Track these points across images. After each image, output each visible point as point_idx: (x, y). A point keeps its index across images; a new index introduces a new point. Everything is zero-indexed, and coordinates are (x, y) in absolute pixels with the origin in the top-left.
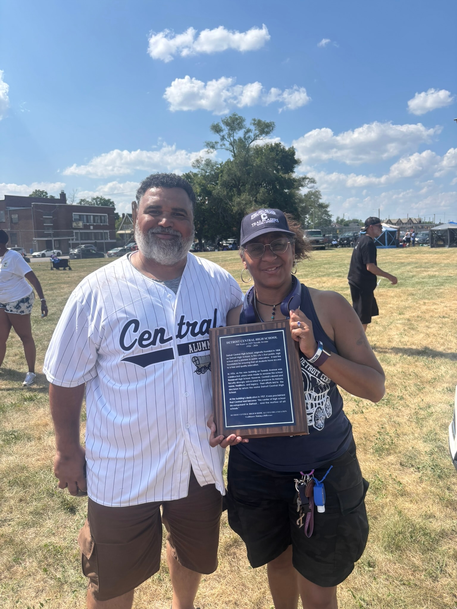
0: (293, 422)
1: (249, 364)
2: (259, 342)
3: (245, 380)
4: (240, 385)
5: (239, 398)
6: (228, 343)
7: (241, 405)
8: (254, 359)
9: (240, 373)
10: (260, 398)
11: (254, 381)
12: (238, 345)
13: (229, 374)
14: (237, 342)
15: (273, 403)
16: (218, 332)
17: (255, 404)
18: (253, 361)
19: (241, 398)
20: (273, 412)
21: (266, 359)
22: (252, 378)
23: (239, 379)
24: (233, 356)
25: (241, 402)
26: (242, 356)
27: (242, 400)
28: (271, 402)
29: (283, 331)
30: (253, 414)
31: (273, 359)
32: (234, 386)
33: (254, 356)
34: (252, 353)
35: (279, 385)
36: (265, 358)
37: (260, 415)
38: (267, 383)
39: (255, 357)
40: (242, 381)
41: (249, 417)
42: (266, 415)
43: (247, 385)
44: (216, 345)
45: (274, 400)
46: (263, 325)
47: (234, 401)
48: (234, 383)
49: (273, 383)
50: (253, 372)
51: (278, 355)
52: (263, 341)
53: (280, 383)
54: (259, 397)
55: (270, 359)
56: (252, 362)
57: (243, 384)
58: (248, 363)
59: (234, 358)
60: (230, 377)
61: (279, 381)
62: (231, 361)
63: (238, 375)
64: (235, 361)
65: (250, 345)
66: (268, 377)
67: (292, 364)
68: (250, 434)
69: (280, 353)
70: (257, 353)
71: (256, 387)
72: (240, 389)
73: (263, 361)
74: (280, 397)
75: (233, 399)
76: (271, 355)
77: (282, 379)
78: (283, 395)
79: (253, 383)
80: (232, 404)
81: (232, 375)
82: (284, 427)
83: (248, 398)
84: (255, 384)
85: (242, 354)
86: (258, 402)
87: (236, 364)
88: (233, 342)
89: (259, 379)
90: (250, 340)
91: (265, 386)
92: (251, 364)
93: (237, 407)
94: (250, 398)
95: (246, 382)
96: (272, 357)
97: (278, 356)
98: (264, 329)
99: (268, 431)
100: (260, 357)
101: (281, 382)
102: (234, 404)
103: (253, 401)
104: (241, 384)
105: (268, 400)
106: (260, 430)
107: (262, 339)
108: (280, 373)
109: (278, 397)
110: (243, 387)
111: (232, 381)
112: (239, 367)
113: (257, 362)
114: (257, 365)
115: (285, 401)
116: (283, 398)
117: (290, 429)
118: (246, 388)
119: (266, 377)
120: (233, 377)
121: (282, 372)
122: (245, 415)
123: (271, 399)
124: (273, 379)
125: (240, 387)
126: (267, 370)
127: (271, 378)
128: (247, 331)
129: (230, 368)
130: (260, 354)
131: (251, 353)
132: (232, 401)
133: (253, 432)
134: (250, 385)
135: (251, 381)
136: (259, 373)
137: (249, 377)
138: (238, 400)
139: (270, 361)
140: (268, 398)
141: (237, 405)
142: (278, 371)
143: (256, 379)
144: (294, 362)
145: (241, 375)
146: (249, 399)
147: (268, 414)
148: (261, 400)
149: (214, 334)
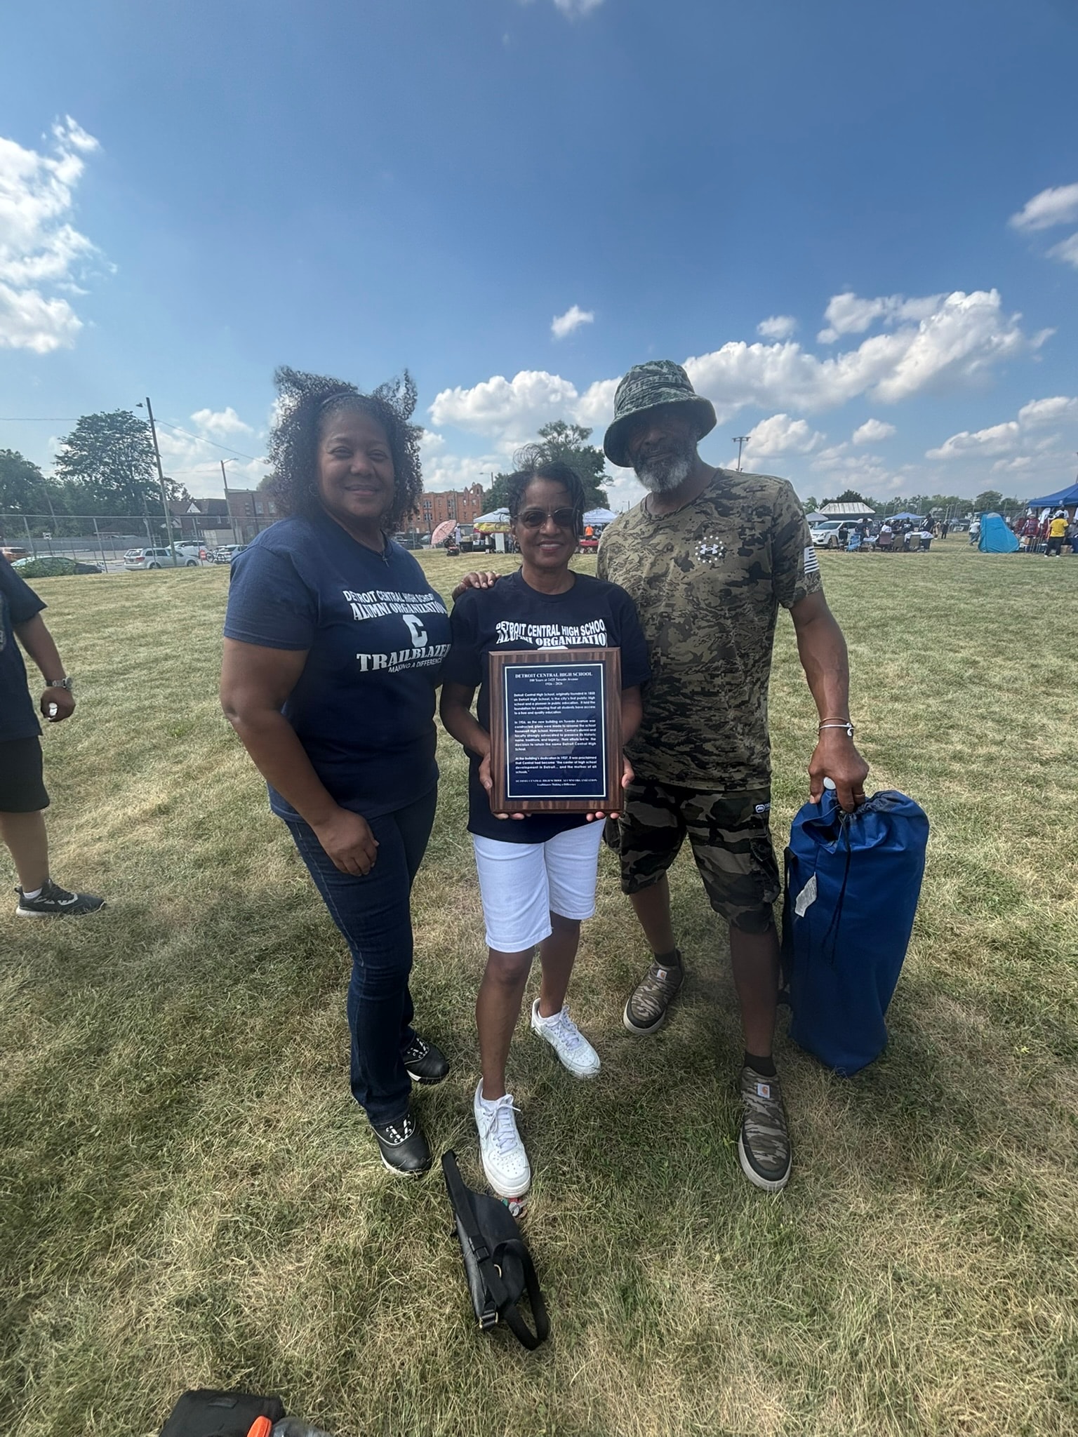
0: (604, 795)
1: (547, 710)
2: (564, 680)
3: (540, 734)
4: (532, 740)
6: (518, 676)
7: (531, 768)
8: (556, 703)
9: (533, 722)
10: (560, 761)
11: (553, 735)
12: (533, 680)
13: (516, 723)
14: (531, 676)
15: (578, 767)
16: (503, 659)
17: (552, 768)
18: (554, 706)
19: (532, 759)
20: (578, 781)
21: (573, 705)
22: (550, 731)
23: (531, 731)
24: (524, 697)
25: (532, 763)
26: (537, 697)
27: (534, 761)
28: (575, 767)
29: (601, 665)
30: (549, 781)
31: (584, 705)
32: (523, 740)
33: (556, 698)
34: (553, 694)
35: (589, 744)
36: (572, 703)
37: (559, 783)
38: (572, 739)
39: (557, 701)
40: (536, 734)
41: (541, 785)
42: (567, 784)
43: (542, 740)
44: (499, 679)
45: (580, 765)
47: (522, 761)
48: (523, 736)
49: (581, 739)
50: (553, 722)
51: (590, 700)
52: (570, 678)
53: (590, 741)
54: (559, 758)
55: (580, 705)
56: (551, 708)
57: (537, 738)
58: (546, 708)
59: (526, 700)
60: (518, 727)
61: (589, 737)
62: (520, 704)
63: (530, 725)
64: (526, 704)
65: (550, 682)
66: (574, 730)
67: (610, 715)
69: (594, 698)
70: (561, 695)
71: (555, 744)
72: (532, 745)
73: (568, 708)
74: (588, 760)
76: (581, 700)
77: (594, 735)
78: (593, 758)
79: (551, 738)
80: (518, 766)
81: (521, 725)
82: (591, 803)
83: (542, 759)
84: (555, 740)
85: (538, 694)
86: (556, 764)
87: (528, 709)
88: (526, 676)
89: (561, 733)
90: (551, 675)
91: (568, 744)
92: (550, 710)
93: (526, 770)
94: (546, 758)
95: (542, 736)
96: (582, 702)
97: (591, 702)
98: (573, 660)
99: (568, 805)
100: (564, 701)
101: (592, 739)
102: (522, 765)
103: (549, 763)
104: (534, 738)
105: (571, 763)
106: (557, 802)
107: (570, 674)
108: (592, 726)
109: (586, 760)
110: (537, 742)
111: (521, 734)
112: (532, 713)
113: (559, 708)
114: (560, 712)
115: (594, 767)
116: (592, 762)
117: (599, 805)
118: (540, 745)
119: (571, 730)
120: (523, 727)
121: (595, 726)
122: (537, 783)
123: (576, 762)
124: (580, 735)
125: (532, 742)
126: (573, 721)
128: (547, 661)
129: (519, 713)
130: (566, 696)
131: (551, 695)
132: (519, 761)
133: (546, 805)
134: (546, 740)
135: (548, 735)
136: (561, 724)
137: (546, 729)
138: (527, 761)
139: (578, 707)
140: (572, 760)
141: (526, 768)
142: (589, 723)
143: (556, 733)
145: (534, 725)
147: (569, 783)
148: (561, 763)
149: (497, 661)
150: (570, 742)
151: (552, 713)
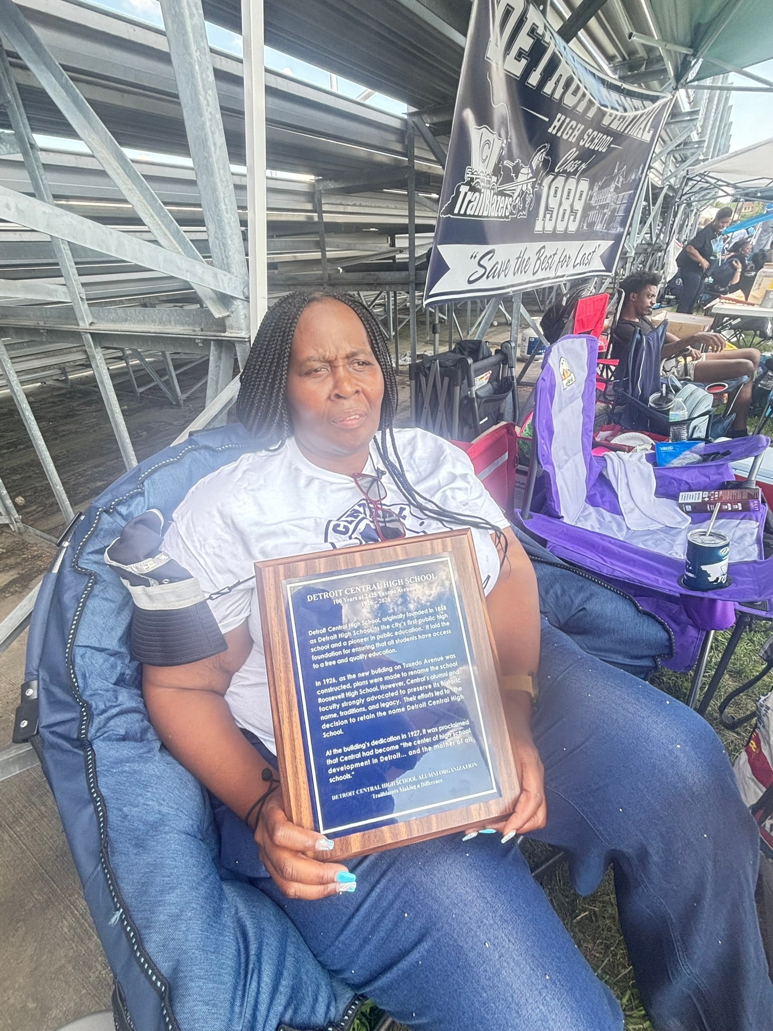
0: (495, 790)
1: (371, 651)
2: (392, 592)
3: (365, 696)
4: (352, 711)
5: (352, 748)
6: (312, 598)
7: (357, 765)
8: (384, 636)
9: (349, 676)
10: (407, 740)
11: (388, 695)
12: (340, 601)
13: (318, 684)
14: (335, 594)
15: (441, 746)
16: (282, 570)
17: (395, 757)
18: (381, 641)
19: (357, 746)
20: (444, 772)
21: (416, 634)
22: (382, 687)
23: (349, 694)
24: (328, 634)
25: (358, 756)
26: (351, 630)
27: (361, 750)
28: (436, 747)
29: (448, 559)
30: (393, 783)
31: (432, 631)
32: (335, 715)
33: (383, 627)
34: (378, 621)
35: (453, 698)
36: (412, 630)
37: (412, 783)
38: (422, 696)
40: (356, 698)
41: (383, 794)
42: (428, 783)
43: (371, 708)
44: (278, 608)
45: (444, 740)
47: (338, 755)
48: (334, 706)
49: (437, 694)
50: (385, 670)
51: (441, 620)
53: (453, 693)
54: (404, 736)
55: (425, 632)
56: (378, 645)
57: (361, 706)
58: (368, 647)
59: (332, 638)
60: (323, 691)
61: (451, 687)
62: (322, 648)
63: (345, 683)
64: (334, 646)
66: (423, 679)
67: (477, 641)
68: (389, 841)
69: (446, 616)
70: (391, 619)
71: (394, 712)
72: (354, 720)
73: (406, 640)
74: (456, 729)
75: (335, 751)
76: (426, 623)
77: (458, 680)
78: (463, 723)
79: (384, 701)
80: (333, 766)
81: (328, 686)
82: (474, 808)
83: (375, 743)
84: (392, 703)
85: (351, 625)
86: (402, 750)
87: (336, 654)
88: (326, 595)
89: (402, 688)
90: (368, 588)
91: (416, 706)
92: (376, 650)
93: (349, 772)
94: (382, 741)
95: (368, 699)
96: (427, 627)
97: (443, 624)
98: (401, 558)
99: (434, 825)
100: (398, 629)
101: (456, 689)
102: (339, 764)
103: (388, 749)
104: (355, 706)
105: (428, 740)
108: (451, 665)
109: (451, 730)
110: (361, 714)
111: (330, 703)
112: (346, 660)
113: (392, 642)
114: (393, 651)
116: (464, 732)
117: (488, 810)
118: (369, 717)
119: (418, 680)
120: (331, 690)
121: (456, 664)
122: (373, 792)
123: (435, 738)
124: (435, 685)
125: (352, 716)
126: (418, 663)
127: (431, 682)
128: (359, 564)
129: (322, 665)
130: (398, 621)
132: (332, 757)
134: (377, 706)
135: (379, 697)
136: (399, 672)
137: (373, 685)
138: (348, 753)
139: (424, 637)
140: (427, 735)
141: (348, 767)
142: (445, 661)
143: (392, 690)
144: (481, 633)
145: (352, 682)
146: (379, 747)
147: (430, 779)
148: (410, 744)
149: (271, 577)
150: (419, 702)
151: (379, 654)
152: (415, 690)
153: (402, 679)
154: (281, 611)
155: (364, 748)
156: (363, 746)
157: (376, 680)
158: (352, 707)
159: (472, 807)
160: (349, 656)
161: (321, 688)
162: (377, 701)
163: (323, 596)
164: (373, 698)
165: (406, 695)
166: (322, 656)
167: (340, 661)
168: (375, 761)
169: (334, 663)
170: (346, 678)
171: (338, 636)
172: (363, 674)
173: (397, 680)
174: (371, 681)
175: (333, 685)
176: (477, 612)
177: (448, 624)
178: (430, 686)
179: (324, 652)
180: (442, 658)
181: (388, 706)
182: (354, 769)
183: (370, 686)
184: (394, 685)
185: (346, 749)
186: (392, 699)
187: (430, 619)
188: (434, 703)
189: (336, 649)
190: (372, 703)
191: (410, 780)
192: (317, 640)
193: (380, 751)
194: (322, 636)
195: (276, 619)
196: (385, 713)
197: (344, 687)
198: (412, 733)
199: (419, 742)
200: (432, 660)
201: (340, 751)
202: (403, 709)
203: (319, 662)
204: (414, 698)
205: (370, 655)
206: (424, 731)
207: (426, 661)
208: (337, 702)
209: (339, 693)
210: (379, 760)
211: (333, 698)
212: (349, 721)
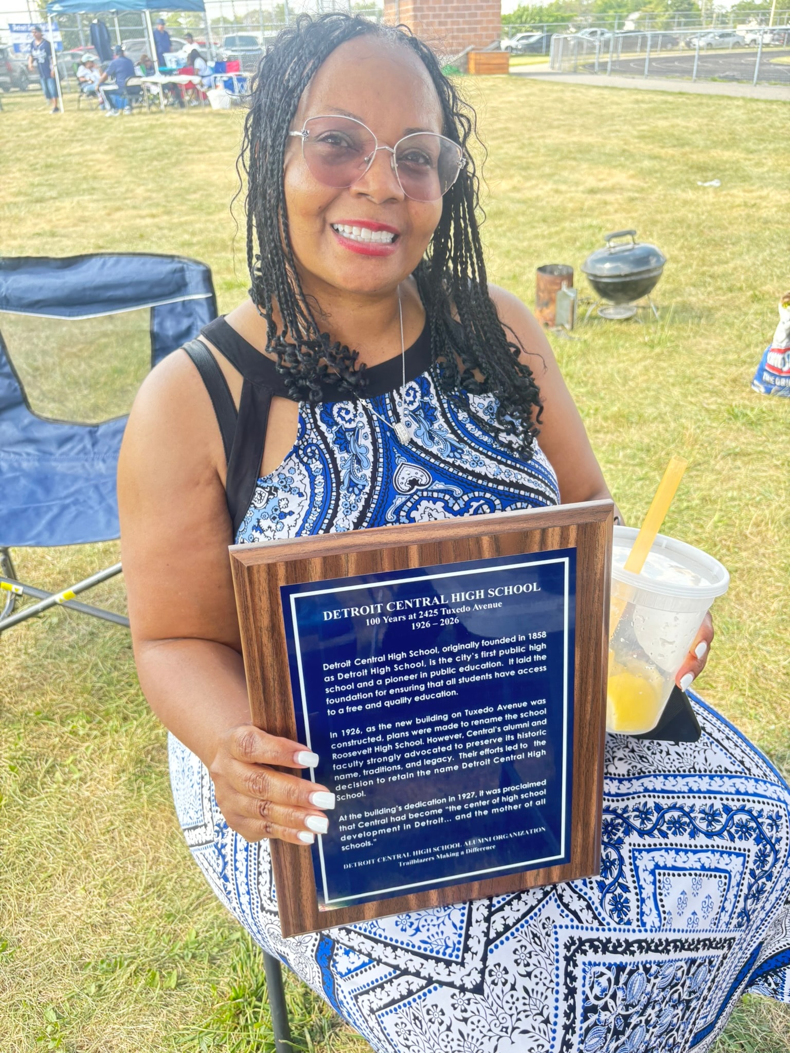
0: (562, 856)
1: (419, 693)
2: (464, 609)
3: (402, 751)
4: (381, 769)
5: (377, 812)
6: (331, 615)
7: (381, 831)
8: (443, 672)
9: (382, 726)
10: (456, 803)
11: (435, 751)
12: (377, 621)
13: (333, 735)
14: (370, 609)
15: (502, 810)
16: (281, 572)
17: (435, 822)
18: (436, 679)
19: (384, 811)
20: (500, 837)
21: (491, 671)
22: (429, 740)
23: (378, 749)
24: (353, 668)
25: (384, 821)
26: (391, 663)
27: (388, 815)
28: (494, 810)
29: (566, 560)
30: (429, 851)
31: (516, 667)
33: (442, 660)
34: (435, 651)
35: (530, 754)
36: (487, 665)
37: (454, 850)
38: (487, 751)
39: (445, 666)
40: (390, 753)
41: (413, 862)
42: (475, 850)
45: (508, 803)
46: (485, 541)
47: (356, 821)
48: (356, 763)
49: (509, 748)
50: (435, 718)
51: (535, 653)
52: (481, 602)
53: (531, 748)
54: (452, 799)
55: (507, 668)
56: (430, 684)
57: (395, 762)
58: (414, 688)
59: (359, 674)
60: (340, 745)
61: (530, 741)
62: (343, 688)
63: (374, 734)
64: (361, 685)
65: (425, 619)
66: (492, 730)
67: (583, 681)
69: (544, 646)
70: (455, 648)
71: (442, 770)
72: (383, 781)
73: (478, 678)
74: (527, 791)
75: (352, 816)
76: (511, 656)
77: (543, 733)
78: (538, 784)
79: (432, 756)
80: (347, 833)
81: (348, 738)
83: (409, 807)
85: (392, 657)
86: (446, 814)
87: (365, 696)
88: (355, 612)
89: (458, 741)
90: (426, 602)
91: (476, 764)
92: (428, 691)
93: (370, 838)
94: (420, 804)
95: (407, 755)
96: (511, 661)
97: (537, 658)
98: (487, 555)
100: (464, 664)
101: (537, 743)
102: (357, 831)
103: (427, 813)
104: (387, 764)
105: (484, 803)
107: (480, 594)
108: (536, 713)
109: (519, 792)
110: (395, 773)
111: (350, 760)
112: (379, 705)
113: (453, 681)
114: (454, 692)
115: (544, 801)
116: (537, 794)
117: (548, 875)
118: (404, 777)
119: (484, 731)
120: (352, 743)
121: (544, 712)
122: (398, 861)
123: (495, 801)
124: (508, 738)
125: (381, 775)
126: (488, 710)
127: (503, 734)
129: (341, 711)
130: (468, 651)
131: (427, 652)
132: (348, 822)
133: (424, 901)
135: (424, 752)
136: (457, 720)
137: (418, 737)
138: (371, 819)
139: (503, 674)
140: (485, 797)
141: (369, 834)
142: (530, 708)
143: (444, 744)
144: (591, 672)
145: (385, 733)
146: (414, 811)
147: (479, 845)
148: (459, 808)
149: (262, 580)
150: (479, 758)
151: (431, 696)
152: (477, 743)
153: (460, 730)
154: (279, 634)
155: (394, 812)
156: (393, 811)
157: (421, 732)
158: (383, 764)
159: (528, 873)
160: (383, 699)
161: (336, 741)
162: (421, 758)
163: (349, 613)
164: (414, 754)
165: (464, 750)
166: (343, 699)
167: (369, 707)
168: (409, 826)
169: (360, 708)
170: (377, 728)
171: (369, 672)
172: (403, 724)
173: (453, 732)
174: (414, 733)
175: (356, 737)
176: (593, 642)
177: (544, 657)
178: (500, 740)
179: (345, 693)
180: (525, 704)
181: (434, 764)
182: (377, 836)
183: (411, 738)
184: (447, 738)
185: (367, 814)
186: (441, 755)
187: (519, 650)
188: (502, 760)
189: (365, 690)
190: (411, 760)
191: (452, 846)
192: (336, 677)
193: (417, 815)
194: (345, 670)
195: (270, 645)
196: (428, 772)
197: (373, 740)
198: (464, 796)
199: (472, 805)
200: (510, 707)
201: (359, 816)
202: (456, 768)
203: (336, 707)
204: (475, 754)
205: (417, 699)
206: (481, 793)
207: (500, 708)
208: (359, 758)
209: (364, 747)
210: (413, 826)
211: (354, 754)
212: (375, 782)
